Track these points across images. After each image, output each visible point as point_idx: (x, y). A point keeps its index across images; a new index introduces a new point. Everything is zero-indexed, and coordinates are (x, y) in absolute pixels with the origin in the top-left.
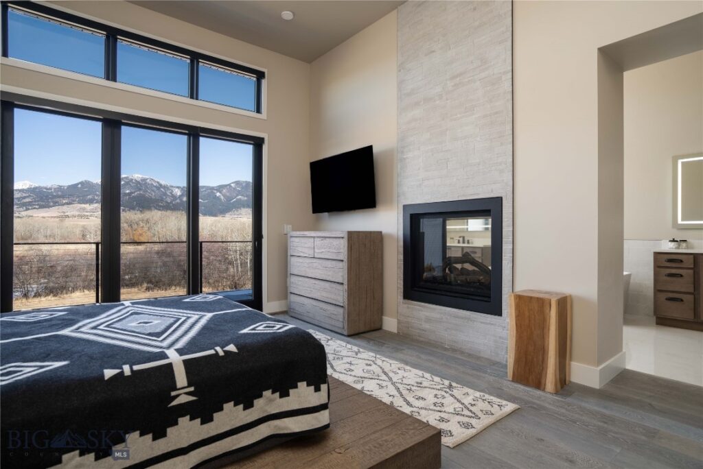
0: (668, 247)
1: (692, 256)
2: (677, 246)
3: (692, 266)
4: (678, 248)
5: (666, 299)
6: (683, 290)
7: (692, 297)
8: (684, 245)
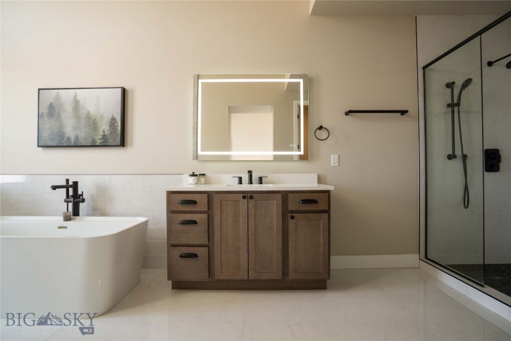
0: (188, 184)
1: (206, 195)
2: (196, 181)
3: (206, 209)
4: (197, 183)
5: (181, 256)
6: (197, 242)
7: (206, 249)
8: (203, 179)
